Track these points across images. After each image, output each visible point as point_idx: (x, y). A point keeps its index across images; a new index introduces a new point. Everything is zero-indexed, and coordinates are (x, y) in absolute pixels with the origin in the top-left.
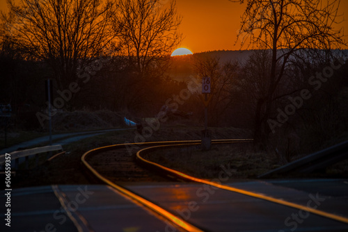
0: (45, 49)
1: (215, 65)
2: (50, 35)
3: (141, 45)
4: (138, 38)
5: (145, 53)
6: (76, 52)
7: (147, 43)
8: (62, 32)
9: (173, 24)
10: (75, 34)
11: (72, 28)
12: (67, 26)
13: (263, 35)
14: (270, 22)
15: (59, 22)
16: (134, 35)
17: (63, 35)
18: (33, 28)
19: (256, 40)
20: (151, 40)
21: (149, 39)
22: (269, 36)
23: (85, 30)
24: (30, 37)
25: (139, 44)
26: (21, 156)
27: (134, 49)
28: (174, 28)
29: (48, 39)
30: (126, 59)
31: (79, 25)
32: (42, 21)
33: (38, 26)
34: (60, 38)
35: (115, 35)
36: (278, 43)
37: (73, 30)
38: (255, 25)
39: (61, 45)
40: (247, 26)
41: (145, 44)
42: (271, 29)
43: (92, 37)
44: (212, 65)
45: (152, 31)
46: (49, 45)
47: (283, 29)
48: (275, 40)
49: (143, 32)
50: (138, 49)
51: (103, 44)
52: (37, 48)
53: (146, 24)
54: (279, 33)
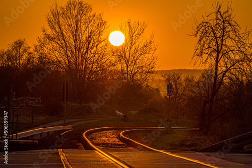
0: (66, 63)
1: (178, 78)
2: (69, 53)
3: (130, 63)
4: (128, 58)
5: (132, 68)
6: (86, 65)
7: (134, 62)
8: (77, 52)
9: (151, 50)
10: (85, 54)
11: (84, 49)
12: (80, 48)
13: (209, 59)
14: (214, 50)
15: (75, 45)
16: (125, 56)
17: (77, 53)
18: (58, 48)
19: (204, 61)
20: (136, 60)
21: (135, 59)
22: (213, 59)
23: (93, 51)
24: (56, 54)
25: (128, 62)
26: (44, 132)
27: (125, 65)
28: (152, 52)
29: (68, 56)
30: (119, 72)
31: (88, 47)
32: (64, 44)
33: (62, 47)
34: (76, 56)
35: (112, 55)
36: (219, 65)
37: (85, 51)
38: (204, 51)
39: (76, 60)
40: (198, 52)
41: (132, 62)
42: (215, 55)
43: (97, 56)
44: (177, 78)
45: (137, 54)
46: (68, 60)
47: (222, 55)
48: (217, 62)
49: (131, 54)
50: (127, 65)
51: (104, 61)
52: (60, 62)
53: (134, 49)
54: (220, 57)
